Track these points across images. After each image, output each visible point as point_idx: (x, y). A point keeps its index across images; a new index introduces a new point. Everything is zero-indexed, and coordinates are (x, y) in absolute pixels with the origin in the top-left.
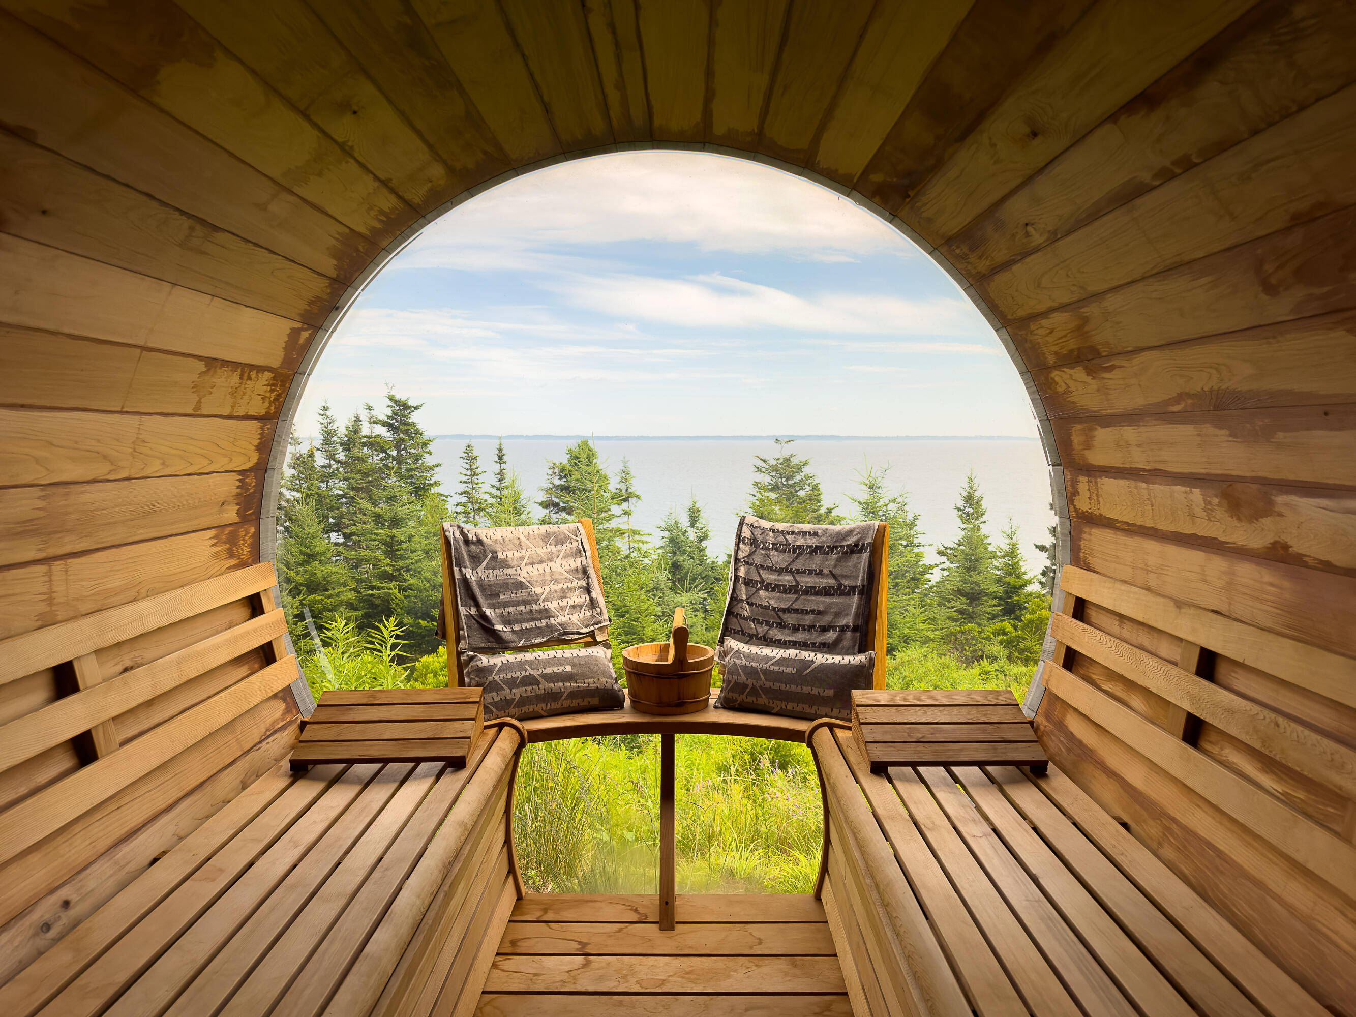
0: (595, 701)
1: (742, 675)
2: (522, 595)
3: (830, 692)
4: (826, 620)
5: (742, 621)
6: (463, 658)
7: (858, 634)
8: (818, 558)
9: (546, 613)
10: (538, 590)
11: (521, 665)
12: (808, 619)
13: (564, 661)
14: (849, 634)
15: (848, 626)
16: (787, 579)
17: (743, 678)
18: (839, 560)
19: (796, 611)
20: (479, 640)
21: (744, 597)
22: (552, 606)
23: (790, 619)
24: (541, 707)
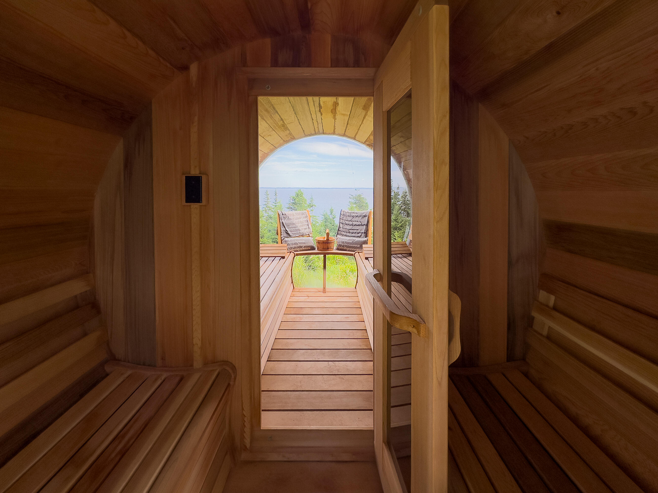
0: (310, 248)
1: (341, 243)
2: (294, 226)
3: (359, 246)
4: (358, 231)
5: (341, 232)
6: (282, 239)
7: (365, 234)
8: (357, 218)
9: (299, 230)
10: (297, 225)
11: (294, 240)
12: (355, 231)
13: (303, 240)
14: (363, 234)
15: (363, 232)
16: (351, 223)
17: (341, 244)
18: (362, 218)
19: (352, 229)
20: (285, 235)
21: (342, 227)
22: (300, 228)
23: (351, 231)
24: (298, 249)
